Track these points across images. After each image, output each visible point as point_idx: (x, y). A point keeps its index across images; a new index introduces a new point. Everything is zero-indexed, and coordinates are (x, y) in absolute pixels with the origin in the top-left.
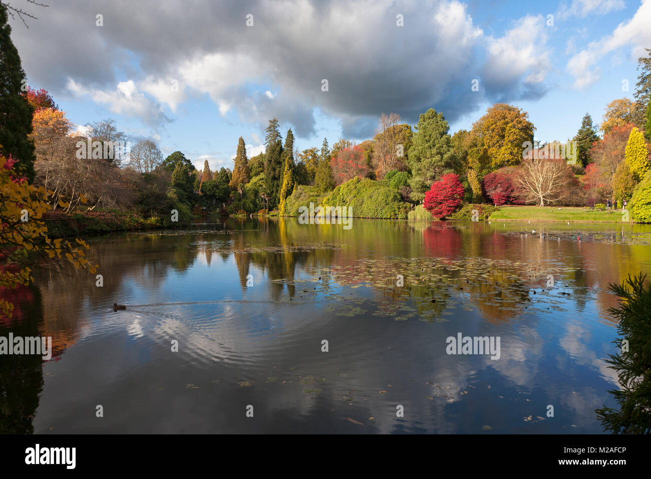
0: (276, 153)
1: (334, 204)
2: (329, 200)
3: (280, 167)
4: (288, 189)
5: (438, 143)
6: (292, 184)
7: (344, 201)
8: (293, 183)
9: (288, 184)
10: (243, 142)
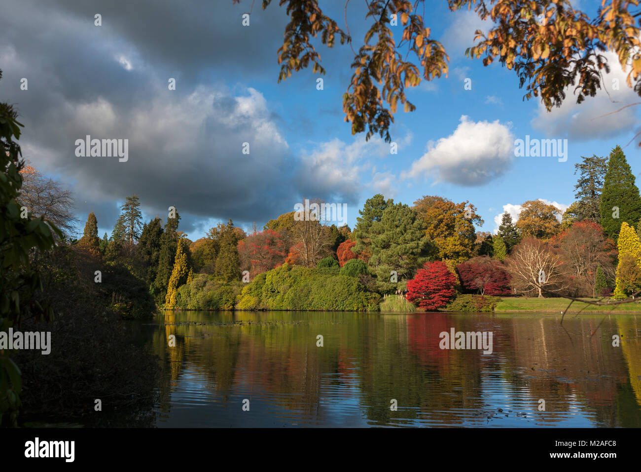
0: (154, 233)
1: (258, 295)
2: (250, 290)
3: (158, 251)
4: (180, 277)
5: (410, 229)
6: (187, 271)
7: (273, 292)
8: (189, 269)
9: (182, 270)
10: (96, 219)
